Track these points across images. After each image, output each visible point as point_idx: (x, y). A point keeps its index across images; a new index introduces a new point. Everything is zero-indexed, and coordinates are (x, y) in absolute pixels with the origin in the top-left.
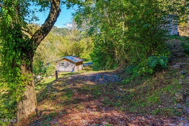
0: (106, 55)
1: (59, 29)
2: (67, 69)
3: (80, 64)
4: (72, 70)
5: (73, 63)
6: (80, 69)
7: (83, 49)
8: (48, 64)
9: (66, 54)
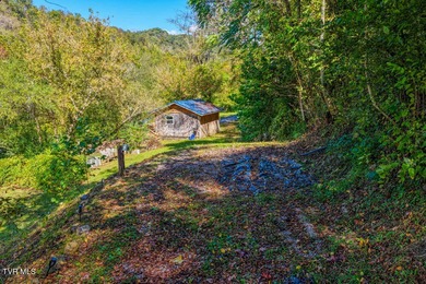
0: (272, 98)
1: (174, 37)
2: (179, 132)
3: (211, 121)
4: (191, 133)
5: (195, 117)
6: (211, 132)
7: (220, 82)
8: (138, 118)
9: (179, 95)
